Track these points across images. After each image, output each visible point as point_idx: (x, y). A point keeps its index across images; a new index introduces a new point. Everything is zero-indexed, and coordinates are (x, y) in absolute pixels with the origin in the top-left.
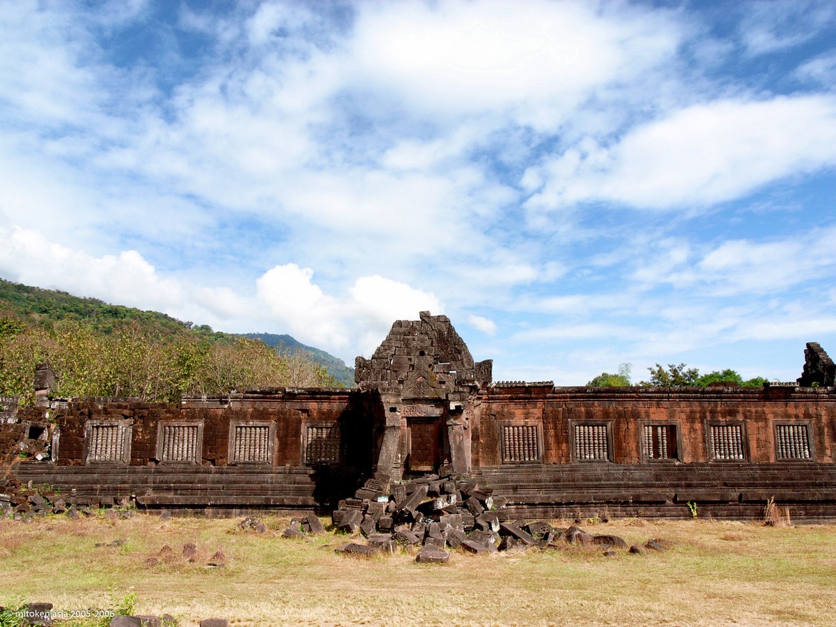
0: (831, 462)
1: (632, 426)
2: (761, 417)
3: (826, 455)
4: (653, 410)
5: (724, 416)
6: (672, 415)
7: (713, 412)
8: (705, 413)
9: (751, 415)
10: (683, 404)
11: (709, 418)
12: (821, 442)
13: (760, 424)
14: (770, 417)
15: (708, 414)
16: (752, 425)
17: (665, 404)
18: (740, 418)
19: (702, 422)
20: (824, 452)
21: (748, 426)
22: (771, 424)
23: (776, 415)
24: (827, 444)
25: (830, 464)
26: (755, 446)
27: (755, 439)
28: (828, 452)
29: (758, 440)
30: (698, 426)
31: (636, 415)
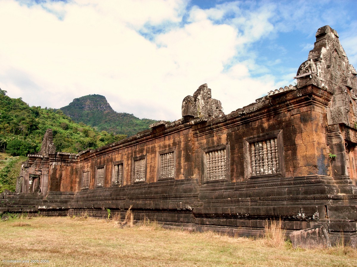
0: (183, 178)
1: (110, 167)
2: (153, 151)
3: (181, 173)
4: (117, 156)
5: (139, 154)
6: (122, 157)
7: (135, 152)
8: (132, 154)
9: (149, 150)
10: (126, 150)
11: (133, 156)
12: (179, 164)
13: (153, 155)
14: (157, 149)
15: (133, 154)
16: (149, 156)
17: (120, 152)
18: (145, 153)
19: (131, 160)
20: (180, 171)
21: (148, 157)
22: (157, 154)
23: (160, 147)
24: (182, 164)
25: (182, 181)
26: (149, 171)
27: (150, 166)
28: (182, 170)
29: (151, 166)
30: (130, 161)
31: (111, 160)
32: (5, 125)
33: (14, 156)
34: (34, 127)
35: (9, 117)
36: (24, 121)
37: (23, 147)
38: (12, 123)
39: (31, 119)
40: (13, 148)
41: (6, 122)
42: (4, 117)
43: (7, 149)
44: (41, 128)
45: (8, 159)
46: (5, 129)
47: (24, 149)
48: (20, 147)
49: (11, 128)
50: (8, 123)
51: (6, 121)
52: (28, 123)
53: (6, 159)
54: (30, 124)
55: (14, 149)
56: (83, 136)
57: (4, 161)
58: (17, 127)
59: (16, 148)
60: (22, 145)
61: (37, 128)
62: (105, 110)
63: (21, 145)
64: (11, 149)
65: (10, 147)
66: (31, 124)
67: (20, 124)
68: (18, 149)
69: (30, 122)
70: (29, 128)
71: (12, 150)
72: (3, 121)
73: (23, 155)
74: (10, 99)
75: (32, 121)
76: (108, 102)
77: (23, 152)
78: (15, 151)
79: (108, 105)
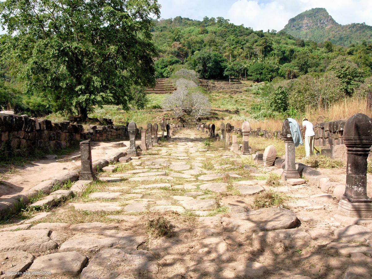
32: (239, 51)
33: (258, 82)
34: (269, 48)
35: (241, 42)
36: (256, 44)
37: (266, 71)
38: (245, 47)
39: (265, 40)
40: (255, 73)
41: (240, 48)
42: (237, 42)
43: (249, 76)
44: (275, 49)
45: (253, 87)
46: (239, 55)
47: (267, 73)
48: (263, 70)
49: (245, 54)
50: (242, 48)
51: (240, 46)
52: (261, 45)
53: (251, 86)
54: (263, 46)
55: (257, 74)
56: (325, 51)
57: (250, 88)
58: (252, 51)
59: (259, 72)
60: (265, 68)
61: (272, 50)
62: (326, 25)
63: (263, 69)
64: (253, 74)
65: (252, 72)
66: (265, 45)
67: (254, 47)
68: (261, 73)
69: (263, 43)
70: (263, 51)
71: (255, 76)
72: (237, 47)
73: (267, 80)
74: (235, 26)
75: (266, 42)
76: (329, 14)
77: (267, 76)
78: (258, 76)
79: (330, 18)
